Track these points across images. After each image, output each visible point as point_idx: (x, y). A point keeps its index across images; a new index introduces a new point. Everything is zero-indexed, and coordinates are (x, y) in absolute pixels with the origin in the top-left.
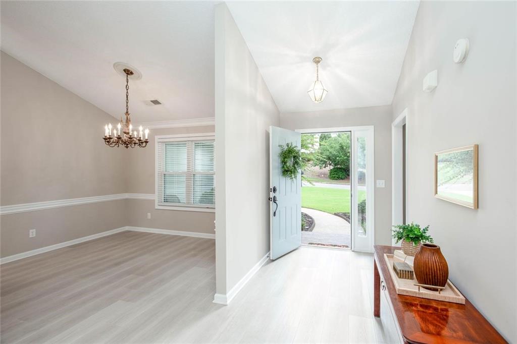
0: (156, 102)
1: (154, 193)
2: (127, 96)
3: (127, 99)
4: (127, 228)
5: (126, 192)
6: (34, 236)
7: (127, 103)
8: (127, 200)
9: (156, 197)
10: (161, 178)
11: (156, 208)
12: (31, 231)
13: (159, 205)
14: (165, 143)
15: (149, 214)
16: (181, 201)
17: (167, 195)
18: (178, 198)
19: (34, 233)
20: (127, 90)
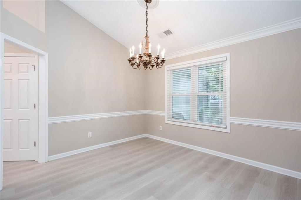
0: (168, 32)
1: (164, 111)
2: (147, 21)
3: (147, 24)
4: (146, 135)
5: (145, 109)
6: (91, 137)
7: (147, 27)
8: (145, 115)
9: (165, 114)
10: (170, 99)
11: (166, 122)
12: (89, 133)
13: (168, 120)
14: (172, 71)
15: (161, 127)
16: (185, 118)
17: (174, 113)
18: (182, 115)
19: (91, 135)
20: (147, 15)
